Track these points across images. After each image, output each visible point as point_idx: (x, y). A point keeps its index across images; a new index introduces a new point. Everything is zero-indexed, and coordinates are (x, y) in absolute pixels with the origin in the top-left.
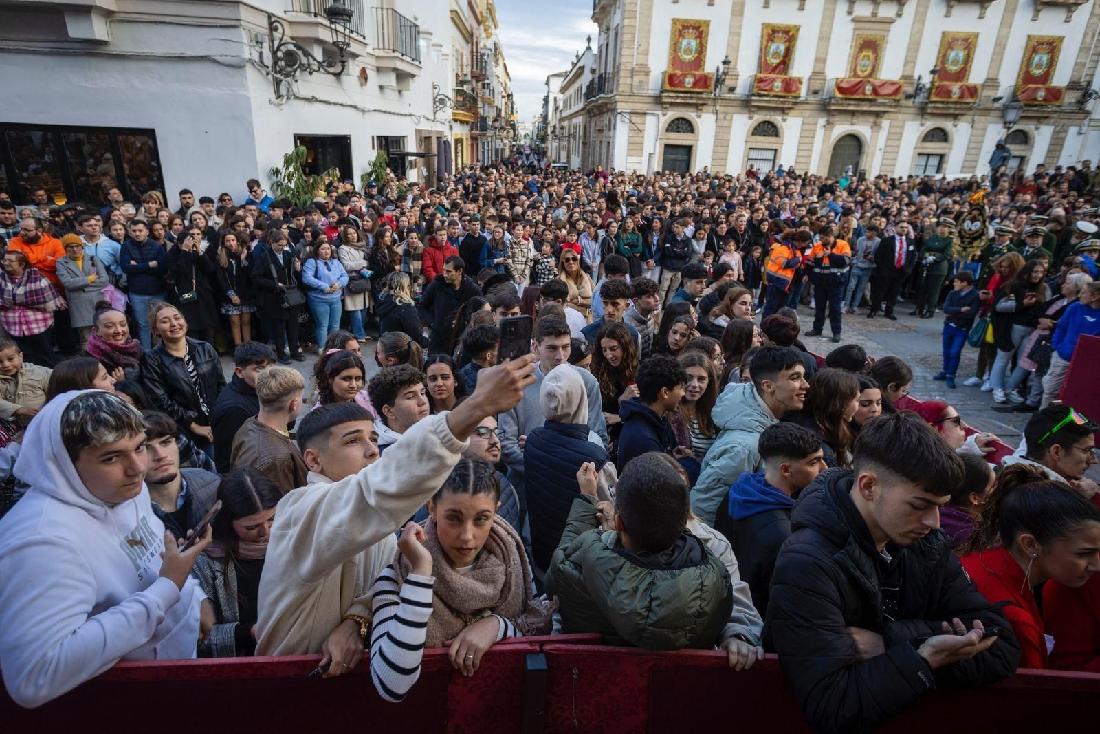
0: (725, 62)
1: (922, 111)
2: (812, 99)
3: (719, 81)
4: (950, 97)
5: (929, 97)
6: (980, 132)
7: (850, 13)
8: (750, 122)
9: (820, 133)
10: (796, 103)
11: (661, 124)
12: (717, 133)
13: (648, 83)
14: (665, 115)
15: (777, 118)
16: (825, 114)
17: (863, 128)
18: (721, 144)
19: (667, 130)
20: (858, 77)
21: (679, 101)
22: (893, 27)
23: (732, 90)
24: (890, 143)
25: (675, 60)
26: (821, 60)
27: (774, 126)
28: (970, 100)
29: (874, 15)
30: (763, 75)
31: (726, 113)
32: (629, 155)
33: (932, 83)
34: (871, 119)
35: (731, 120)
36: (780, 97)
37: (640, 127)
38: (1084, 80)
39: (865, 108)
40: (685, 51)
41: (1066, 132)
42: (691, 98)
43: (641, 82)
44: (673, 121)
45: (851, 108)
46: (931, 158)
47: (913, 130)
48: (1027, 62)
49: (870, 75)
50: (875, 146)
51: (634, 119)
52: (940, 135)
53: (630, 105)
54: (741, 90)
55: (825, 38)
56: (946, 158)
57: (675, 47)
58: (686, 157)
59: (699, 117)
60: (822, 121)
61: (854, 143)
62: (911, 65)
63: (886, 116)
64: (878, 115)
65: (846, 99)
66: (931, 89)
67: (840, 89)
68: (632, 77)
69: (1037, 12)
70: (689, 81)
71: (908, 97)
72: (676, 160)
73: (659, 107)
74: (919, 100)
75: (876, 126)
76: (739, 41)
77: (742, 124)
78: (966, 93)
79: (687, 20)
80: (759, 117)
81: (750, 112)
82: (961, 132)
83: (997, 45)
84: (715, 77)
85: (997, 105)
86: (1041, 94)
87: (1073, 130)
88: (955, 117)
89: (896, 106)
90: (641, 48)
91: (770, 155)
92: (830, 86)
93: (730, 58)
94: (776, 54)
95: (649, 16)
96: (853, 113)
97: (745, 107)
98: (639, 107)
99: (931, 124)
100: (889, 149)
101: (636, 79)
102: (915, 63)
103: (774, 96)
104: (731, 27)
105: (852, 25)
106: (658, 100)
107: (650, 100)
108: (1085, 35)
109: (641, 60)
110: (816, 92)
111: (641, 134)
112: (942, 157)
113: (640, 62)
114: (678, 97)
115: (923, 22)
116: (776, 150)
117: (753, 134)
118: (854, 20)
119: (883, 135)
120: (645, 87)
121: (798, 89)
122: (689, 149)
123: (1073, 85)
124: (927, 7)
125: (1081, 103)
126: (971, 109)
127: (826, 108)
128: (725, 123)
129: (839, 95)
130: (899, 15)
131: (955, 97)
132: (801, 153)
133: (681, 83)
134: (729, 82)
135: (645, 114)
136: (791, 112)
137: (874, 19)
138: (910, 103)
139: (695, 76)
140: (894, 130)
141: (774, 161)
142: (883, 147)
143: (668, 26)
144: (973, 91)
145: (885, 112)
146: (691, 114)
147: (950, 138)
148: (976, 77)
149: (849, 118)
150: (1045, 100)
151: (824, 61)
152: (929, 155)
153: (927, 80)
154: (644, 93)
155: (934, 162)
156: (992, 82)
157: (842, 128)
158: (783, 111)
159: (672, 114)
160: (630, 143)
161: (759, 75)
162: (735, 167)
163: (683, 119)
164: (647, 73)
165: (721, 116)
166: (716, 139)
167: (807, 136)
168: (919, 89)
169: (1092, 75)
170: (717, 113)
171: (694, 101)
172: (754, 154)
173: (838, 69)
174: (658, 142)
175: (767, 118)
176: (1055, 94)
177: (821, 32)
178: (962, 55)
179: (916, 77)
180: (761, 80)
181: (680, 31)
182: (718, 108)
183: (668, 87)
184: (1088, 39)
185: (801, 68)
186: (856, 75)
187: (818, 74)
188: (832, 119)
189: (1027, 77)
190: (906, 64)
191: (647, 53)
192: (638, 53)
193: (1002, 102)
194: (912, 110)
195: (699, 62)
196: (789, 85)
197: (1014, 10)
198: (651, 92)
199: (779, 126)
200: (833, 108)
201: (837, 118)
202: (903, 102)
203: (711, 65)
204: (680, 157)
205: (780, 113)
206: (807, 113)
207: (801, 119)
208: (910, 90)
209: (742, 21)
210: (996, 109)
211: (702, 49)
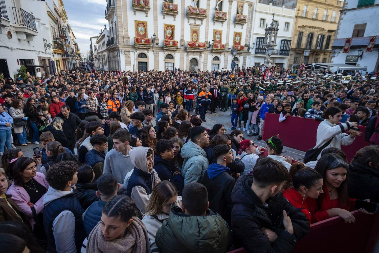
0: (154, 35)
1: (212, 52)
2: (182, 47)
3: (153, 41)
4: (218, 48)
5: (213, 48)
6: (227, 58)
7: (188, 22)
8: (164, 54)
9: (185, 58)
10: (177, 49)
11: (136, 55)
12: (155, 58)
13: (129, 41)
14: (137, 52)
15: (172, 53)
16: (186, 52)
17: (197, 57)
18: (156, 61)
19: (138, 57)
20: (194, 41)
21: (141, 47)
22: (201, 27)
23: (157, 44)
24: (205, 61)
25: (138, 34)
26: (182, 36)
27: (172, 56)
28: (223, 49)
29: (195, 23)
30: (166, 40)
31: (157, 51)
32: (126, 65)
33: (213, 44)
34: (199, 54)
35: (159, 54)
36: (172, 47)
37: (129, 56)
38: (248, 44)
39: (197, 51)
40: (140, 31)
41: (246, 58)
42: (145, 46)
43: (127, 41)
44: (140, 54)
45: (193, 50)
46: (216, 65)
47: (210, 57)
48: (235, 39)
49: (197, 41)
50: (201, 62)
51: (126, 53)
52: (217, 58)
53: (124, 48)
54: (160, 44)
55: (183, 29)
56: (219, 65)
57: (137, 30)
58: (146, 66)
59: (148, 52)
60: (185, 54)
61: (195, 61)
62: (207, 38)
63: (203, 53)
64: (200, 52)
65: (191, 48)
66: (213, 45)
67: (189, 45)
68: (123, 39)
69: (235, 25)
70: (143, 41)
71: (208, 48)
72: (143, 67)
73: (134, 49)
74: (211, 48)
75: (200, 56)
76: (157, 29)
77: (162, 55)
78: (222, 47)
79: (139, 21)
80: (167, 53)
81: (164, 51)
82: (222, 57)
83: (227, 34)
84: (151, 40)
85: (230, 50)
86: (239, 48)
87: (248, 57)
88: (220, 53)
89: (205, 50)
90: (125, 30)
91: (172, 65)
92: (186, 44)
93: (155, 34)
94: (169, 34)
95: (127, 19)
96: (194, 52)
97: (162, 50)
98: (127, 49)
99: (215, 55)
100: (205, 63)
101: (125, 40)
102: (208, 38)
103: (171, 46)
104: (154, 24)
105: (190, 26)
106: (133, 47)
107: (131, 47)
108: (246, 32)
109: (126, 33)
110: (182, 46)
111: (129, 58)
112: (218, 64)
113: (125, 34)
114: (140, 46)
115: (208, 26)
116: (173, 63)
117: (166, 58)
118: (190, 24)
119: (203, 58)
120: (128, 42)
121: (177, 44)
122: (146, 63)
123: (246, 45)
124: (209, 22)
125: (248, 50)
126: (223, 51)
127: (186, 50)
128: (157, 55)
129: (189, 47)
130: (202, 24)
131: (219, 48)
132: (181, 64)
133: (141, 42)
134: (156, 42)
135: (130, 51)
136: (176, 52)
137: (195, 25)
138: (208, 49)
139: (145, 39)
140: (205, 57)
141: (173, 66)
142: (203, 62)
143: (134, 23)
144: (223, 46)
145: (202, 52)
146: (145, 52)
147: (220, 59)
148: (224, 42)
149: (193, 53)
150: (240, 49)
151: (183, 36)
152: (215, 64)
153: (212, 43)
154: (128, 44)
155: (217, 66)
156: (227, 44)
157: (191, 56)
158: (174, 51)
159: (139, 52)
160: (126, 61)
161: (165, 40)
162: (162, 69)
163: (143, 53)
164: (129, 38)
165: (155, 52)
166: (155, 60)
167: (182, 59)
168: (210, 45)
169: (249, 43)
170: (154, 51)
171: (146, 48)
172: (167, 65)
173: (188, 39)
174: (136, 61)
175: (169, 53)
176: (242, 48)
177: (181, 27)
178: (219, 36)
179: (209, 42)
180: (166, 41)
181: (138, 25)
182: (154, 50)
183: (136, 43)
184: (247, 33)
185: (177, 38)
186: (193, 41)
187: (182, 40)
188: (188, 54)
189: (235, 43)
190: (205, 38)
191: (127, 31)
192: (124, 31)
193: (230, 49)
194: (209, 51)
195: (145, 35)
196: (174, 44)
197: (230, 25)
198: (131, 44)
199: (173, 56)
200: (188, 50)
201: (190, 53)
202: (206, 49)
203: (150, 36)
204: (144, 66)
205: (173, 52)
206: (181, 52)
207: (179, 54)
208: (208, 45)
209: (157, 23)
210: (230, 51)
211: (146, 31)
